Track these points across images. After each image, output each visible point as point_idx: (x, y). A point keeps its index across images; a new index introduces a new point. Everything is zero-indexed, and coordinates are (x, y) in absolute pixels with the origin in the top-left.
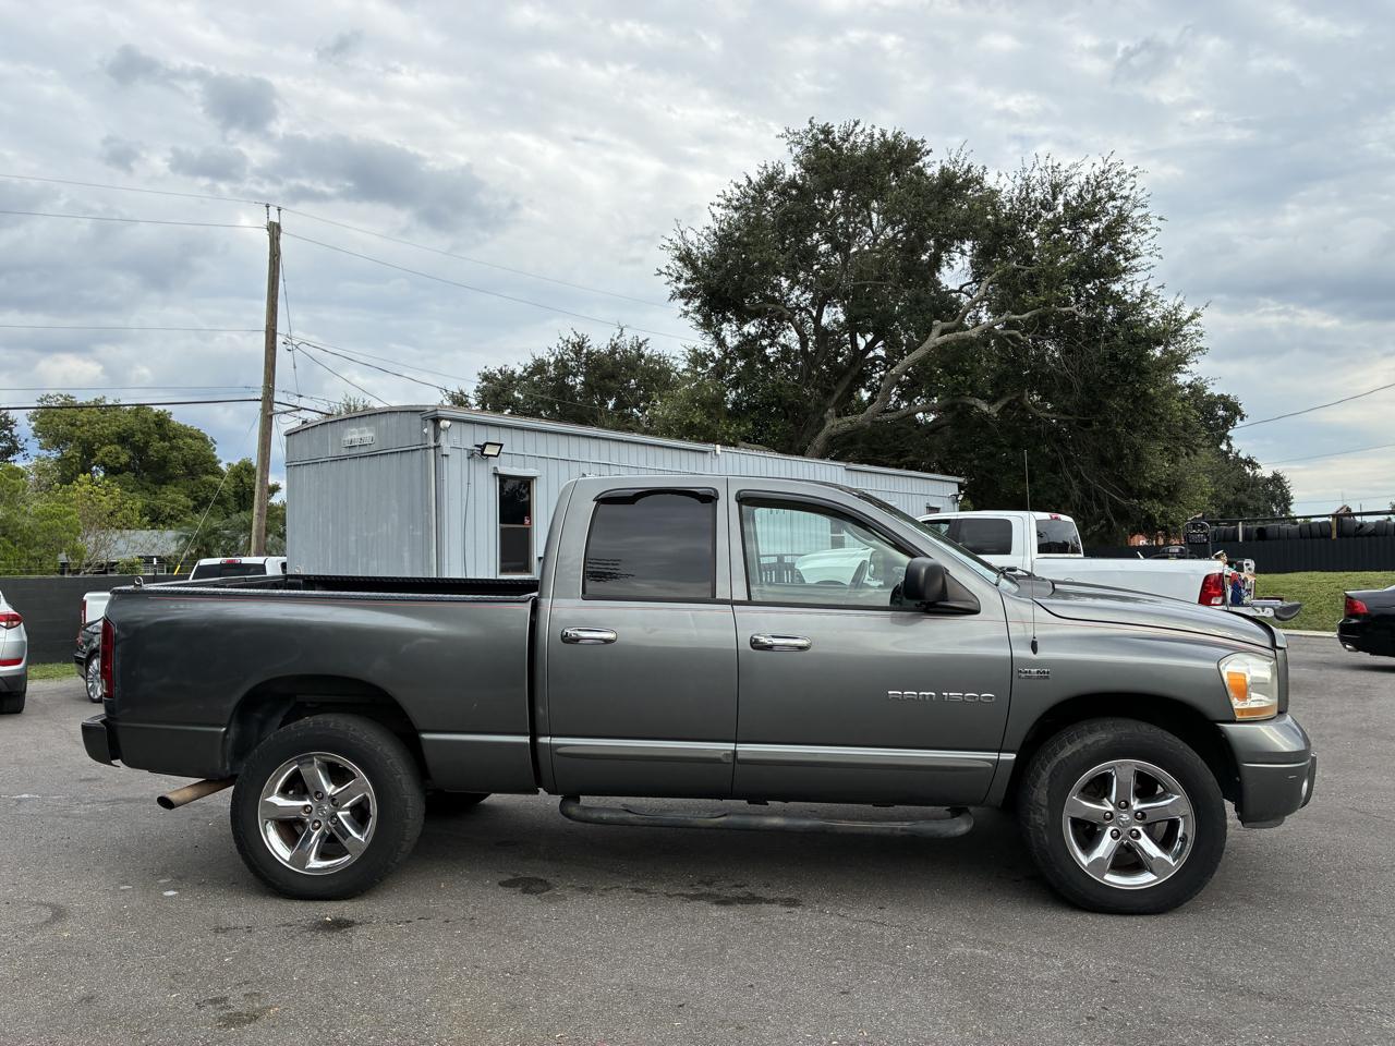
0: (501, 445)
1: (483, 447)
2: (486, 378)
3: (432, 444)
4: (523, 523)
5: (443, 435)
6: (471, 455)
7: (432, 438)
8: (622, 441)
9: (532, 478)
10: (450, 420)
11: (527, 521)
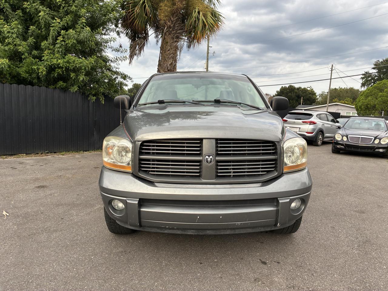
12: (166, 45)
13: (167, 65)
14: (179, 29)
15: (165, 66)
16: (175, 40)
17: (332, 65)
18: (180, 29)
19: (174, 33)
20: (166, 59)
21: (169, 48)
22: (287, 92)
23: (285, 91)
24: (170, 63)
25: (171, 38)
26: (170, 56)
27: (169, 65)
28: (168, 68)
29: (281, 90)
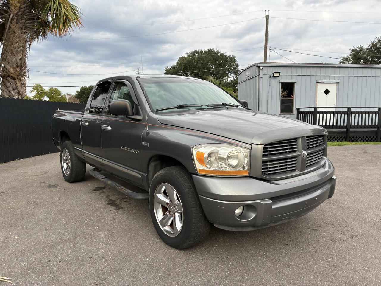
0: (280, 73)
1: (274, 74)
2: (353, 51)
3: (258, 74)
4: (290, 97)
5: (261, 71)
6: (271, 77)
7: (258, 72)
8: (336, 67)
9: (294, 83)
10: (262, 66)
11: (292, 97)
12: (14, 36)
13: (16, 59)
14: (28, 19)
15: (13, 60)
16: (24, 31)
17: (138, 69)
18: (30, 19)
19: (22, 23)
20: (14, 52)
21: (18, 39)
22: (88, 92)
23: (86, 91)
24: (20, 58)
25: (19, 28)
26: (19, 50)
27: (18, 60)
28: (17, 63)
29: (81, 90)
